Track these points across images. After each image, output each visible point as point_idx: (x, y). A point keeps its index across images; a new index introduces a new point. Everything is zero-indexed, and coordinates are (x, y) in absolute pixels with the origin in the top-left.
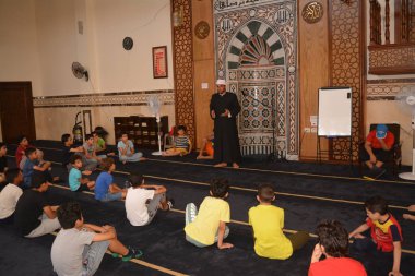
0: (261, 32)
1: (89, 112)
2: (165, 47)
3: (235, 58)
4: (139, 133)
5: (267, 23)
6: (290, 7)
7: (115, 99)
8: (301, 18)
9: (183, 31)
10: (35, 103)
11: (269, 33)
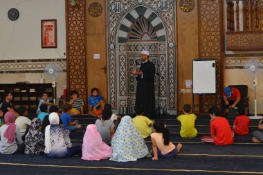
2: (55, 21)
8: (178, 7)
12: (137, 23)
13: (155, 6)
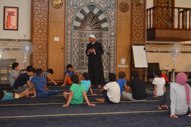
3: (78, 24)
6: (113, 2)
11: (100, 12)
12: (86, 17)
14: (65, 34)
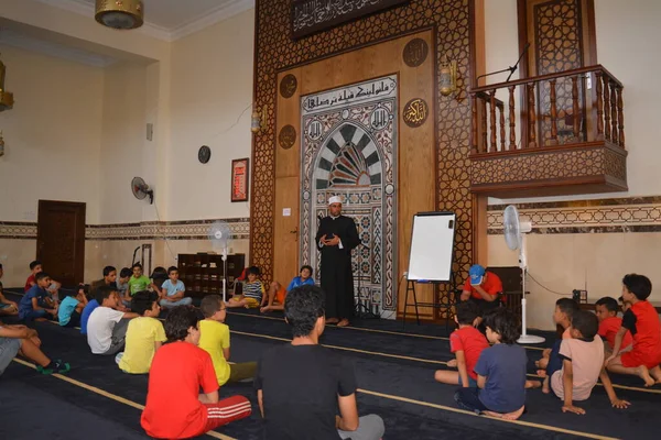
0: (356, 140)
1: (150, 246)
2: (247, 160)
3: (324, 175)
4: (206, 277)
5: (362, 126)
6: (389, 106)
7: (185, 230)
8: (402, 119)
9: (265, 139)
10: (88, 232)
11: (365, 141)
12: (346, 154)
13: (366, 122)
14: (301, 200)
